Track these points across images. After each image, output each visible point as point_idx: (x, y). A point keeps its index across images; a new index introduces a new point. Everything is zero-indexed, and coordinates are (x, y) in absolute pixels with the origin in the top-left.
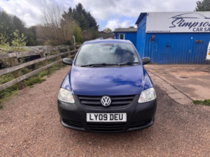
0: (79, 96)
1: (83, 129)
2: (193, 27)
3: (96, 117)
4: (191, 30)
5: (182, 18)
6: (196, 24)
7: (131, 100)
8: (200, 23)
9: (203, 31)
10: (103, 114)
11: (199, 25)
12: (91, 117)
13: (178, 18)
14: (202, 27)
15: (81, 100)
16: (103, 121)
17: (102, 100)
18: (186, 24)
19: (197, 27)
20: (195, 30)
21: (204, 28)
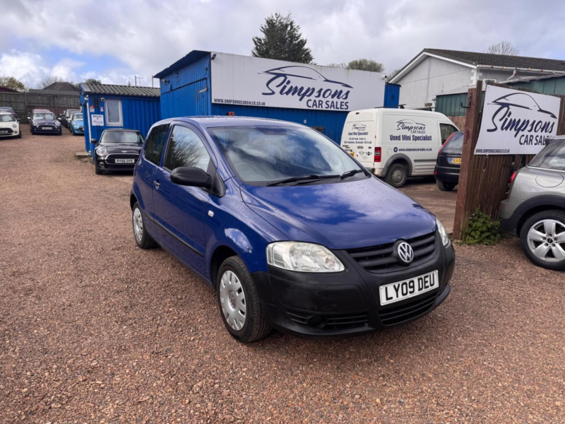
0: (350, 251)
1: (366, 328)
2: (306, 98)
3: (397, 290)
4: (302, 105)
5: (284, 75)
6: (310, 91)
7: (432, 242)
8: (317, 90)
9: (324, 108)
10: (408, 281)
11: (315, 94)
12: (389, 294)
13: (278, 75)
14: (321, 98)
15: (358, 259)
16: (409, 296)
17: (399, 251)
18: (294, 91)
19: (312, 98)
20: (311, 104)
21: (325, 100)
